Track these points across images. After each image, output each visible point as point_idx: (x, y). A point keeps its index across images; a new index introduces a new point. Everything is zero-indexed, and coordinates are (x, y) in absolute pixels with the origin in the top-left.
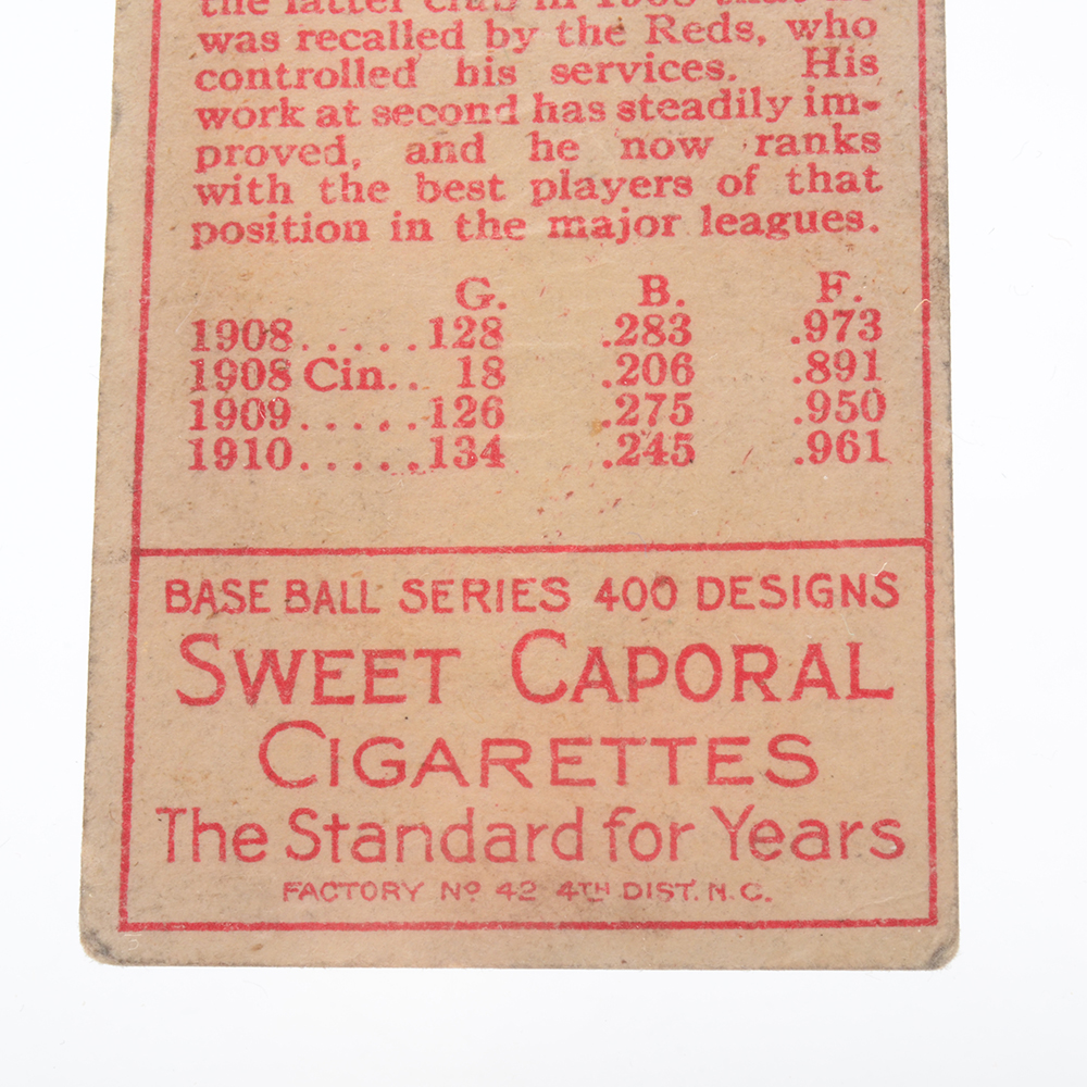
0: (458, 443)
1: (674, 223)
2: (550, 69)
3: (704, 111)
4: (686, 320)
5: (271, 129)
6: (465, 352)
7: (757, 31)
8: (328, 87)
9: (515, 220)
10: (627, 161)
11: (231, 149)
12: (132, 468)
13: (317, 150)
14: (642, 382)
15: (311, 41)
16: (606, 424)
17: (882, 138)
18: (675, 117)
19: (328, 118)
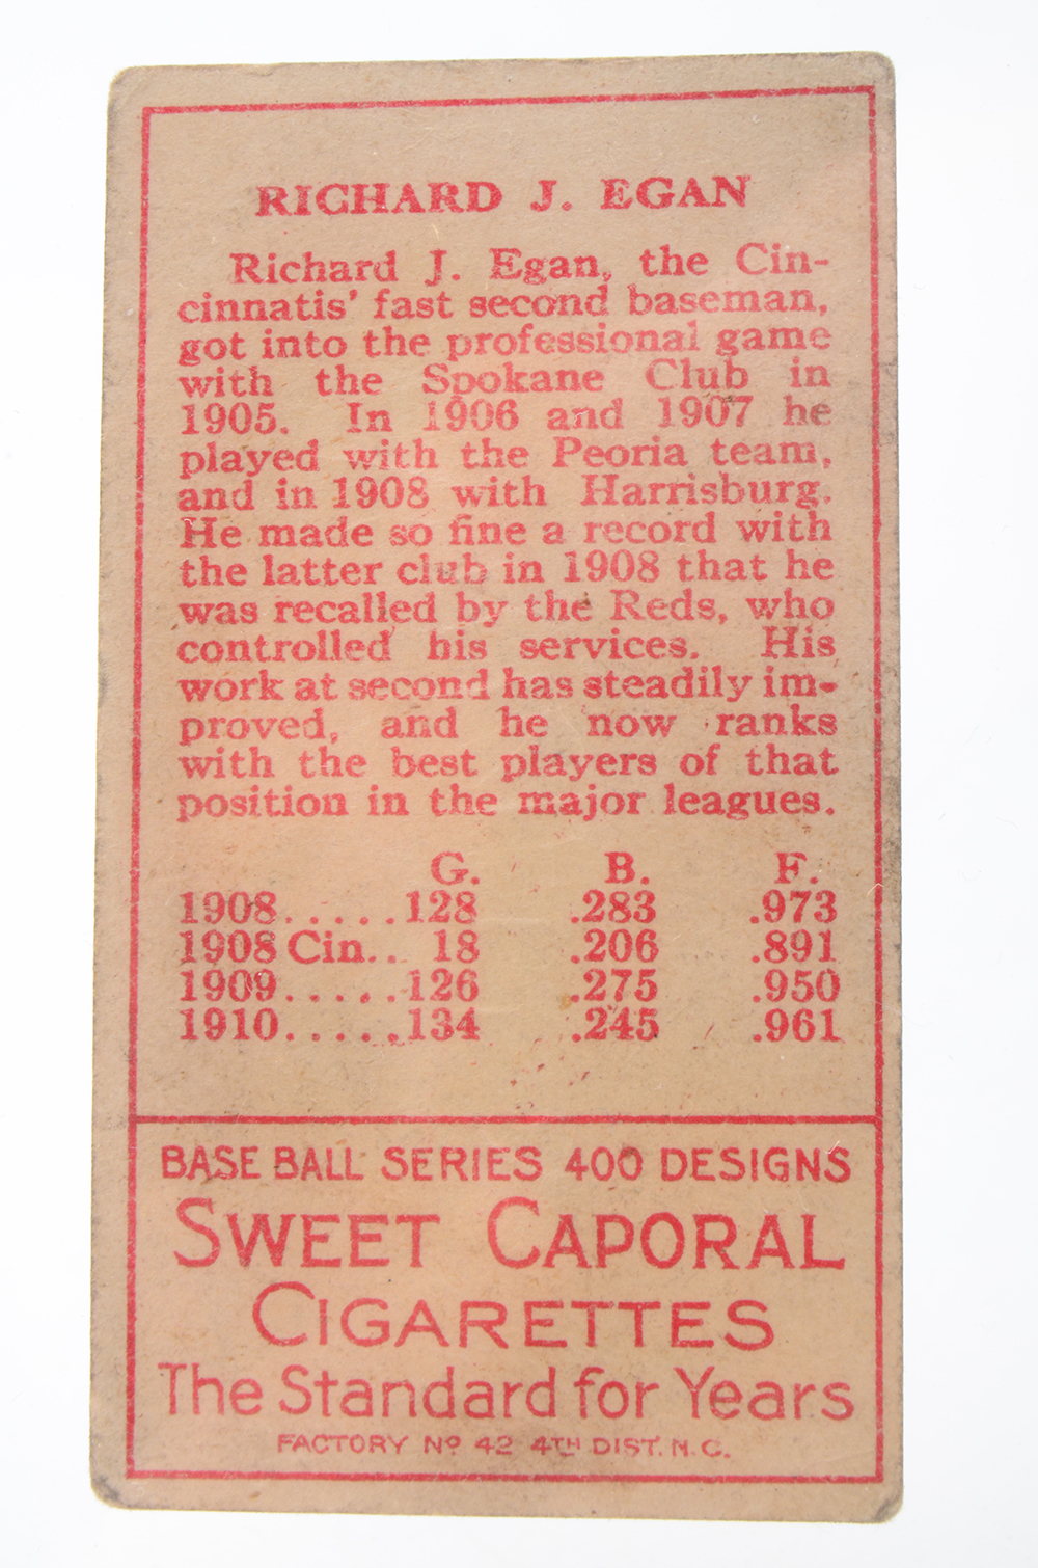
0: (435, 1015)
1: (639, 801)
2: (519, 643)
3: (668, 689)
4: (651, 898)
5: (251, 702)
6: (440, 926)
7: (719, 608)
8: (306, 659)
9: (487, 795)
10: (594, 738)
11: (214, 721)
12: (127, 1037)
13: (296, 723)
14: (608, 958)
15: (288, 613)
16: (575, 998)
17: (838, 720)
18: (639, 695)
19: (306, 691)
